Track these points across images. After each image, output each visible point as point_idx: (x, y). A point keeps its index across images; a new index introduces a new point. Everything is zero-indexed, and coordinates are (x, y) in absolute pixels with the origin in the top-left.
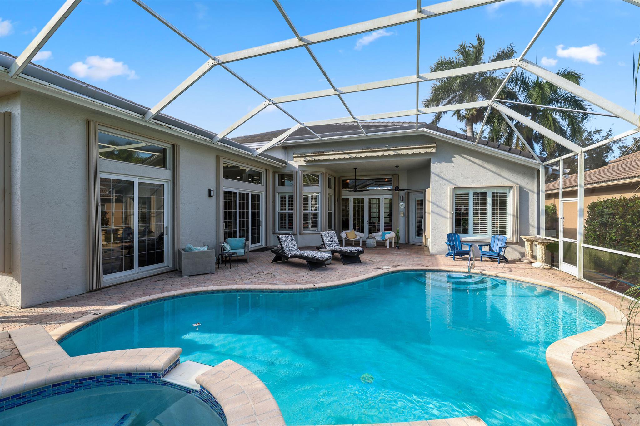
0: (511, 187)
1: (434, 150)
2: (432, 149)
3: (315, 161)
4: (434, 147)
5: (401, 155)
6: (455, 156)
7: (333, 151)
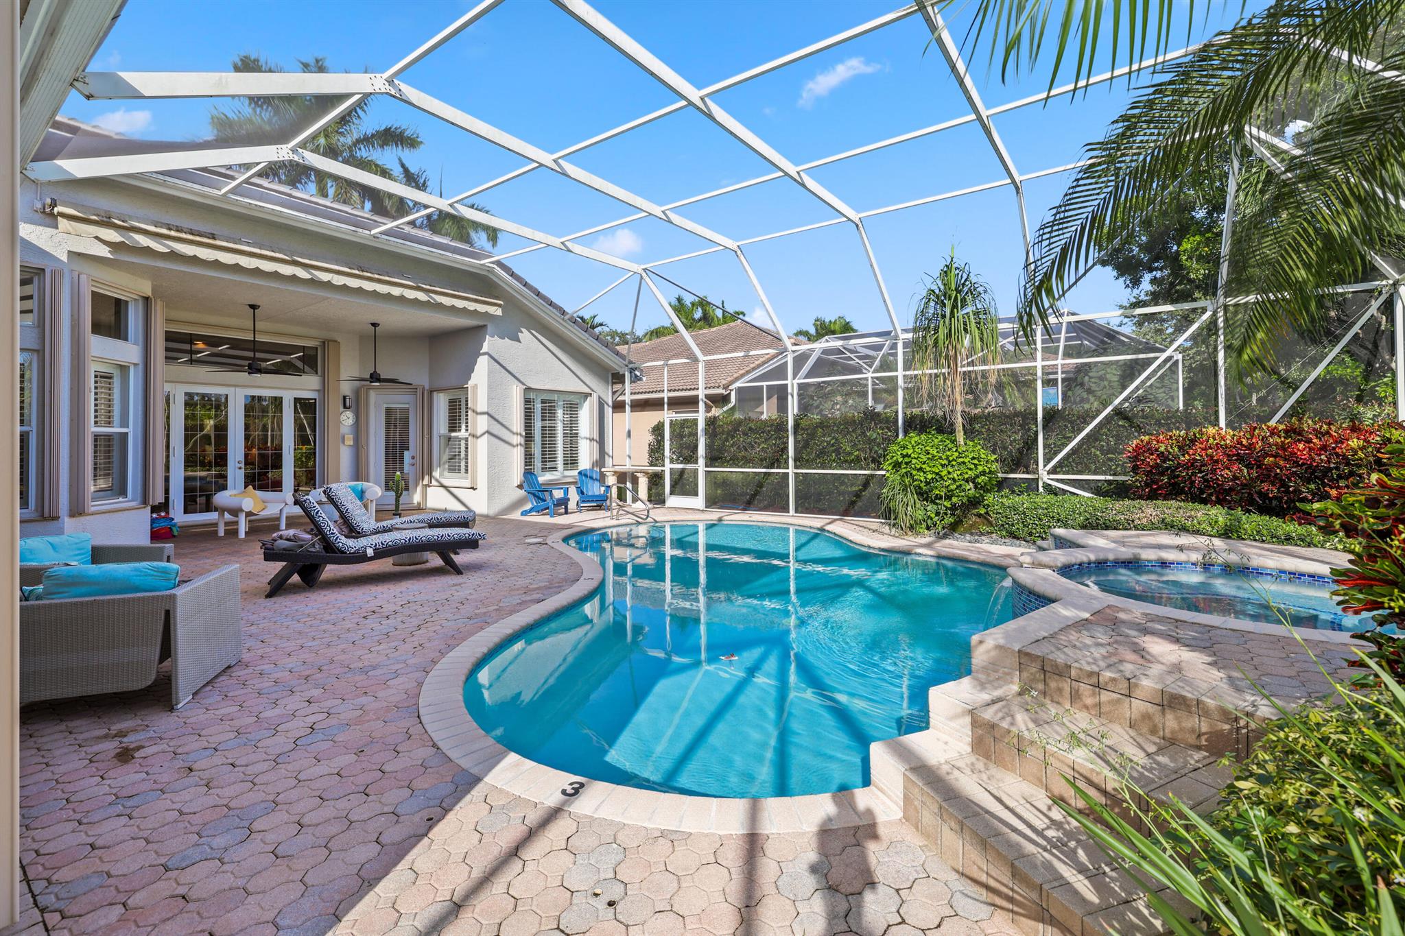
0: (587, 395)
1: (499, 312)
2: (495, 308)
3: (173, 256)
4: (499, 305)
5: (440, 306)
6: (523, 330)
7: (248, 244)
